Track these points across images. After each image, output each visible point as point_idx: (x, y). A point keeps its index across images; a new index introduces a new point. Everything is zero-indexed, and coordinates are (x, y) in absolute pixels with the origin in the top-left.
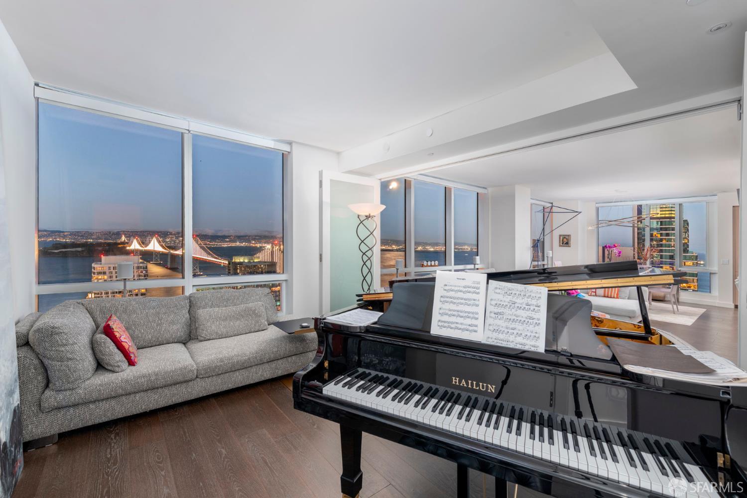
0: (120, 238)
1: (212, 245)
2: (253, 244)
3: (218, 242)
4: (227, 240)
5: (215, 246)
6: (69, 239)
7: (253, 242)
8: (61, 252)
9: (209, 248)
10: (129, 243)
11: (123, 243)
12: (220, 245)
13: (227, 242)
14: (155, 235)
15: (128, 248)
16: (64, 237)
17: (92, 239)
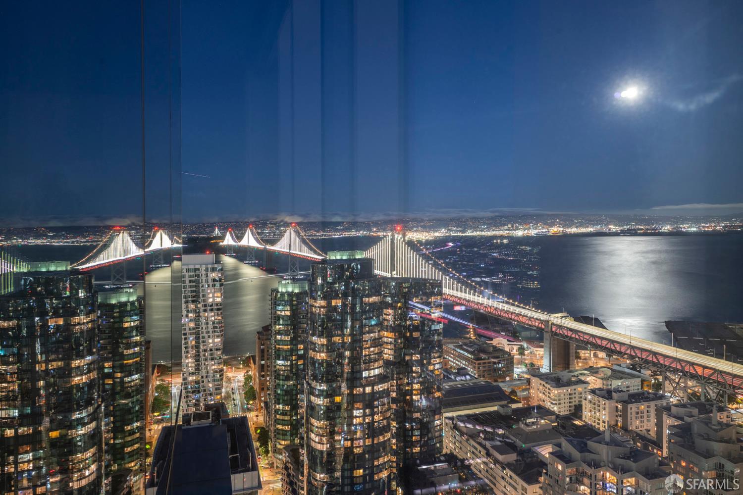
0: (213, 231)
1: (318, 236)
2: (374, 232)
3: (327, 232)
4: (339, 228)
5: (324, 237)
7: (375, 229)
9: (312, 241)
10: (222, 238)
11: (216, 238)
12: (330, 236)
13: (339, 231)
14: (248, 226)
15: (221, 244)
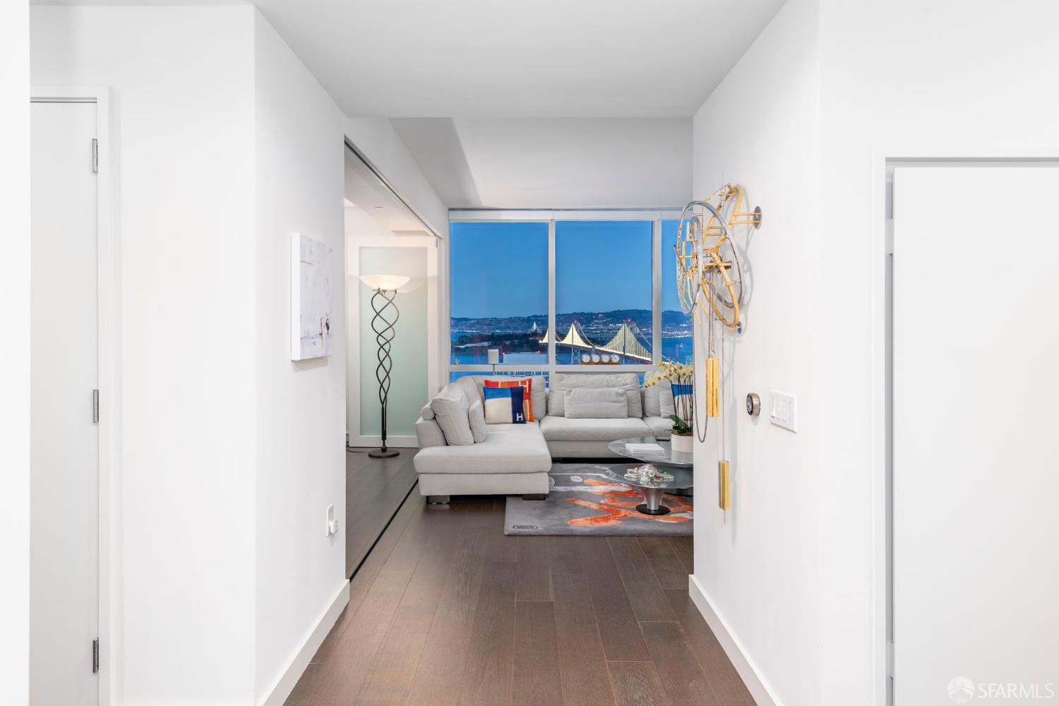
0: (531, 326)
4: (684, 325)
6: (476, 330)
8: (466, 348)
10: (542, 334)
11: (535, 334)
14: (573, 321)
15: (540, 342)
16: (471, 327)
17: (499, 328)
